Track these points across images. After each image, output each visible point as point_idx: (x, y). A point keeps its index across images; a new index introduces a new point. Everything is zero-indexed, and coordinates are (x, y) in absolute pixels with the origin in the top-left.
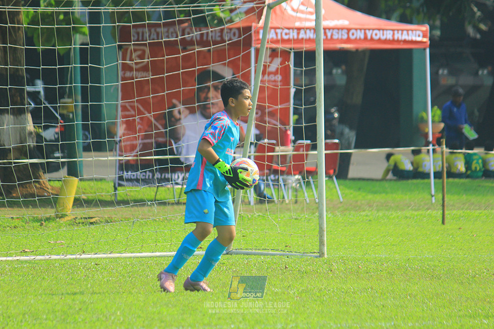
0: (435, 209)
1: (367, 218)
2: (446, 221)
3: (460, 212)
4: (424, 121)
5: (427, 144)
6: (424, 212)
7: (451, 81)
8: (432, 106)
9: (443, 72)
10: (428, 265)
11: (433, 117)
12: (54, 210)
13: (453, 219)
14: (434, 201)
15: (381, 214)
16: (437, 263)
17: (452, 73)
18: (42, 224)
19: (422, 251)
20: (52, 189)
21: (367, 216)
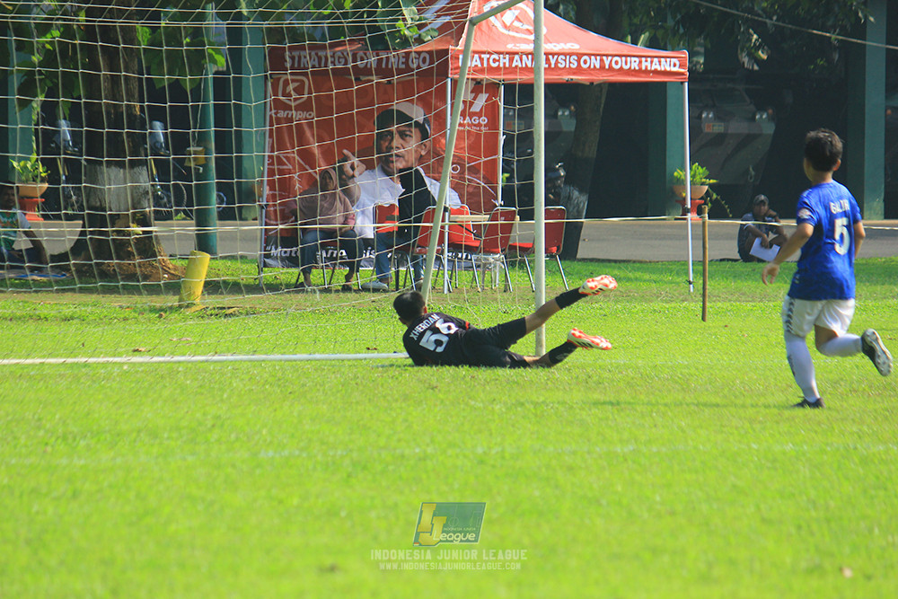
0: (693, 300)
1: (602, 312)
2: (708, 316)
3: (727, 305)
4: (682, 182)
5: (685, 212)
6: (677, 305)
7: (718, 128)
8: (692, 163)
9: (707, 115)
10: (681, 374)
11: (693, 176)
12: (177, 297)
13: (717, 314)
14: (692, 290)
15: (619, 306)
16: (693, 371)
17: (718, 118)
18: (161, 316)
19: (674, 355)
20: (175, 270)
21: (601, 309)
